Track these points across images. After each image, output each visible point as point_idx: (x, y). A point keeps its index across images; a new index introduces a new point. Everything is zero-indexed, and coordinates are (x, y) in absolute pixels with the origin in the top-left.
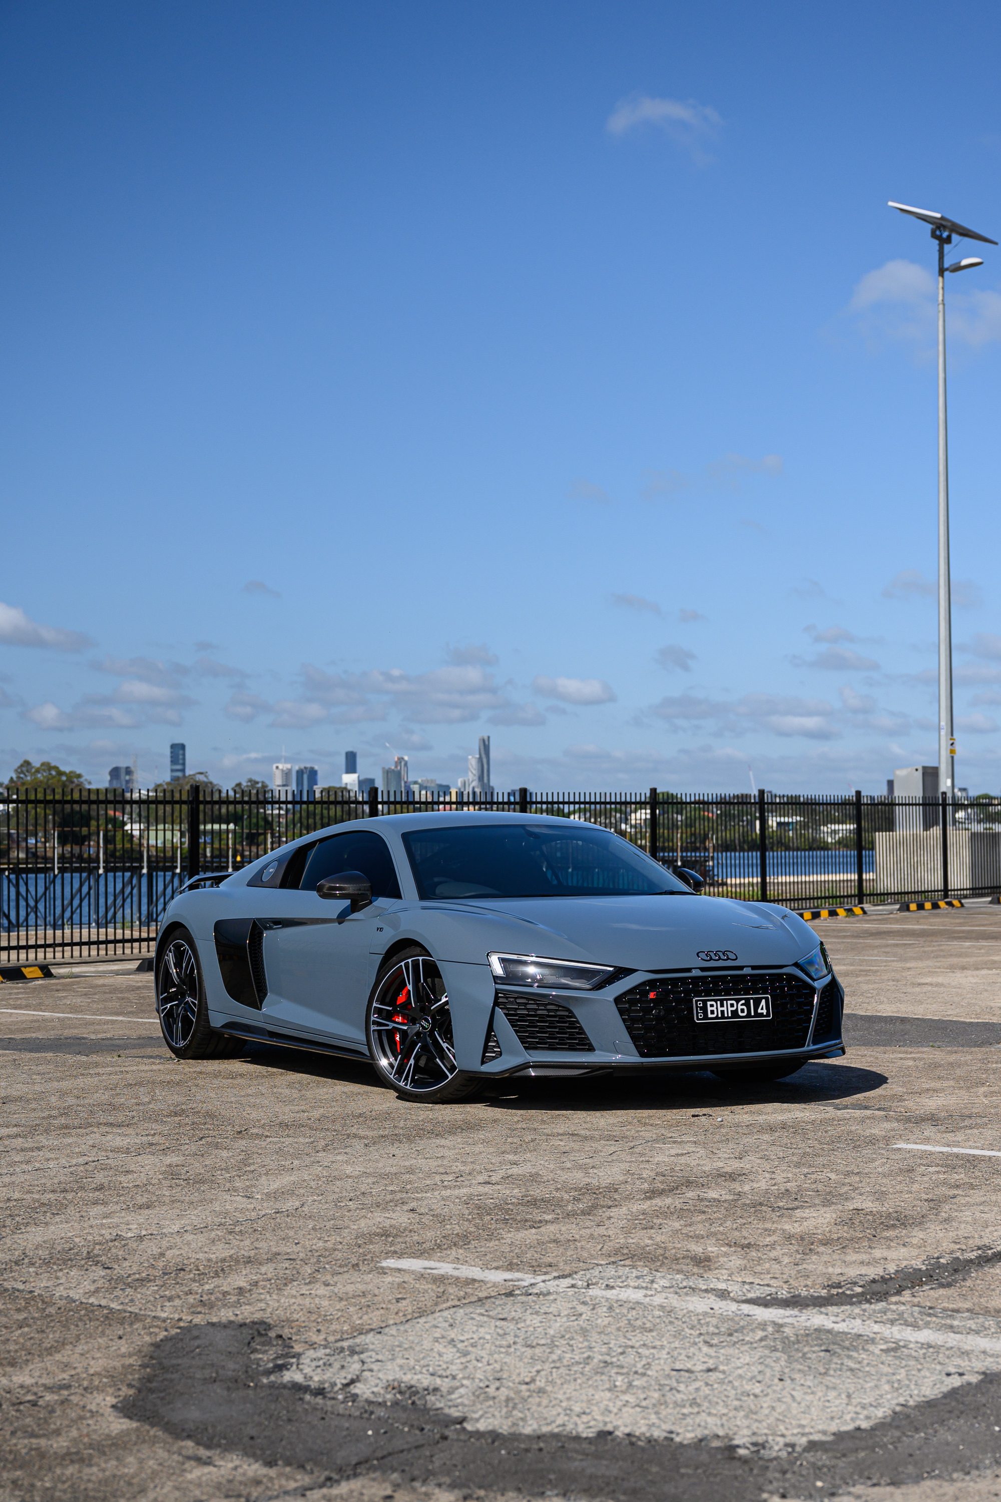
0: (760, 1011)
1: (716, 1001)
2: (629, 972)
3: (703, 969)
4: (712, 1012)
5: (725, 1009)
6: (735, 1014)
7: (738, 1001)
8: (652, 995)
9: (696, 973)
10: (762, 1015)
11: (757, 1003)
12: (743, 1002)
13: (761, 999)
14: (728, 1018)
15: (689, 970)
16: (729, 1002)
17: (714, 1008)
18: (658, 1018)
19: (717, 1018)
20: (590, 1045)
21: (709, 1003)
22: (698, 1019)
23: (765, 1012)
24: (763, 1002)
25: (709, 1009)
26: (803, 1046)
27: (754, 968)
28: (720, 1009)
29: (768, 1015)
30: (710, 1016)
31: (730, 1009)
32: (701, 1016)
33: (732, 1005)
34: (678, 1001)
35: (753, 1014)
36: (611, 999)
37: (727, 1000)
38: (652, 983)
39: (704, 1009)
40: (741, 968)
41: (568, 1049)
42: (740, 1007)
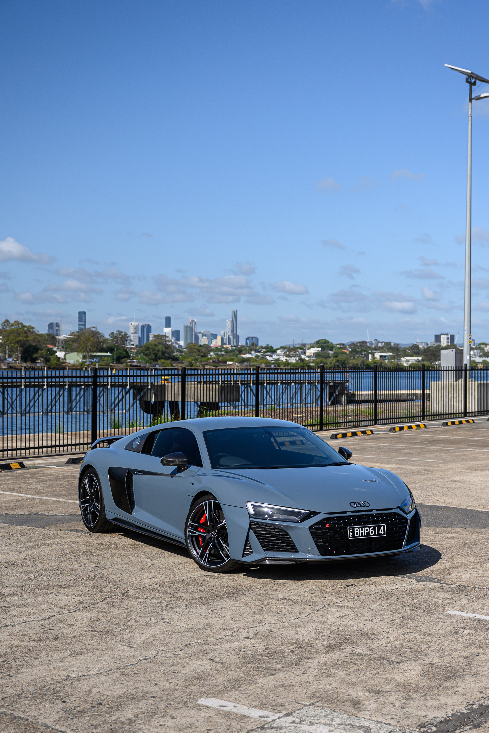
0: (380, 532)
1: (359, 528)
2: (317, 513)
3: (352, 512)
4: (357, 534)
5: (363, 532)
6: (368, 534)
7: (369, 527)
8: (327, 526)
9: (349, 514)
10: (381, 534)
11: (379, 528)
12: (372, 528)
13: (381, 526)
14: (365, 536)
15: (346, 512)
16: (365, 528)
17: (358, 532)
18: (330, 537)
19: (359, 536)
20: (296, 549)
21: (355, 529)
22: (350, 537)
23: (383, 532)
24: (382, 528)
25: (356, 532)
26: (401, 548)
27: (378, 510)
28: (361, 532)
29: (384, 534)
30: (356, 535)
31: (366, 532)
32: (351, 535)
33: (367, 530)
34: (340, 528)
35: (377, 534)
36: (307, 527)
37: (364, 527)
38: (327, 519)
39: (353, 532)
40: (371, 510)
41: (285, 551)
42: (371, 531)
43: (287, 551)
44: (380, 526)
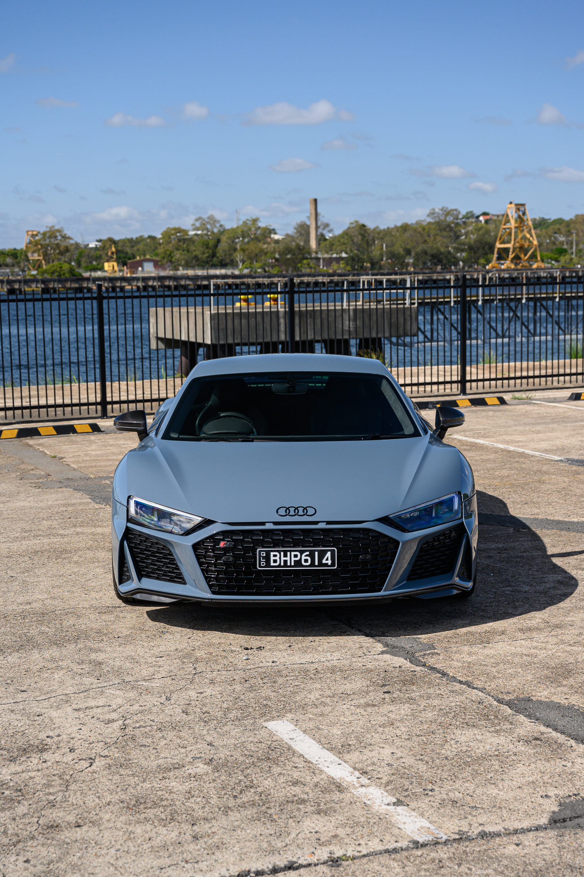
0: (324, 561)
1: (279, 552)
2: (213, 522)
3: (275, 523)
4: (275, 561)
5: (288, 559)
6: (298, 563)
7: (302, 552)
8: (222, 544)
9: (269, 526)
10: (326, 565)
11: (322, 555)
12: (308, 553)
13: (327, 551)
14: (291, 566)
15: (263, 524)
16: (293, 553)
17: (277, 558)
18: (226, 563)
19: (280, 566)
20: (183, 578)
21: (272, 554)
22: (260, 566)
23: (329, 562)
24: (329, 554)
25: (272, 558)
26: (379, 590)
27: (328, 523)
28: (283, 559)
29: (333, 564)
30: (272, 564)
31: (293, 559)
32: (263, 563)
33: (296, 556)
34: (246, 550)
35: (317, 564)
36: (191, 544)
37: (291, 551)
38: (225, 534)
39: (267, 558)
40: (316, 523)
41: (169, 581)
42: (304, 558)
43: (171, 580)
44: (325, 552)
